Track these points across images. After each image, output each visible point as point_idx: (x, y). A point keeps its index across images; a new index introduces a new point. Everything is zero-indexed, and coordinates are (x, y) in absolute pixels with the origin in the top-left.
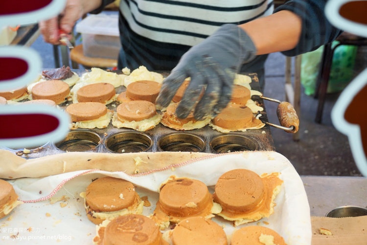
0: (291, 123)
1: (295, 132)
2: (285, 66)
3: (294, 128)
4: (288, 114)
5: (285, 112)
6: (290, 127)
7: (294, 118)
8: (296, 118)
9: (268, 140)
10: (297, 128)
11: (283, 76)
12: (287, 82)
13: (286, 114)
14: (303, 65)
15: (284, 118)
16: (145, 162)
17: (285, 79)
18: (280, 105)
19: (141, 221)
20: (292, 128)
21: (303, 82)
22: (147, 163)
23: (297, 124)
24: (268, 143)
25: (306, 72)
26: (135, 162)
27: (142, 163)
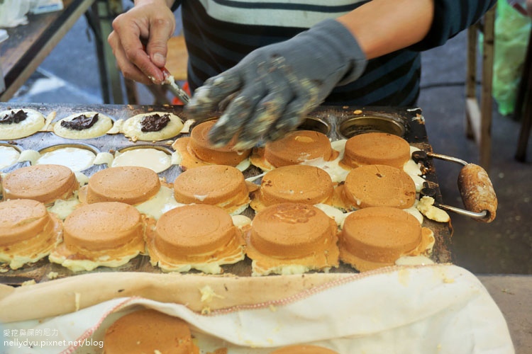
0: (483, 205)
1: (490, 221)
2: (466, 68)
3: (488, 213)
4: (480, 188)
5: (474, 184)
6: (481, 212)
7: (488, 196)
8: (492, 197)
9: (442, 238)
10: (494, 215)
11: (462, 84)
12: (470, 96)
13: (475, 188)
14: (496, 67)
15: (471, 195)
17: (466, 90)
18: (464, 169)
20: (484, 214)
21: (496, 95)
22: (223, 297)
23: (493, 208)
24: (443, 244)
25: (500, 78)
26: (200, 295)
27: (214, 298)
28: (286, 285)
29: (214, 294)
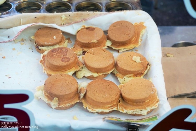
9: (138, 4)
16: (67, 18)
19: (66, 51)
22: (68, 18)
26: (62, 18)
27: (66, 18)
28: (88, 15)
29: (66, 17)
